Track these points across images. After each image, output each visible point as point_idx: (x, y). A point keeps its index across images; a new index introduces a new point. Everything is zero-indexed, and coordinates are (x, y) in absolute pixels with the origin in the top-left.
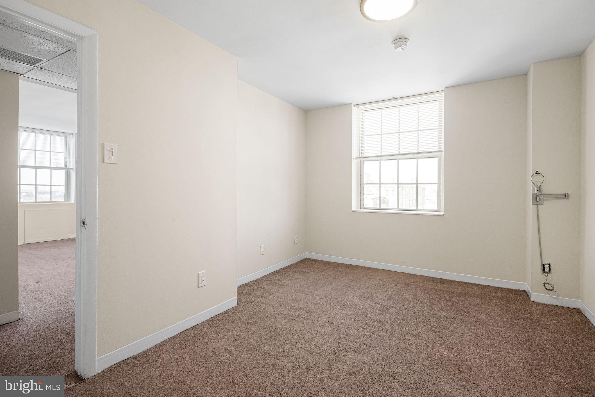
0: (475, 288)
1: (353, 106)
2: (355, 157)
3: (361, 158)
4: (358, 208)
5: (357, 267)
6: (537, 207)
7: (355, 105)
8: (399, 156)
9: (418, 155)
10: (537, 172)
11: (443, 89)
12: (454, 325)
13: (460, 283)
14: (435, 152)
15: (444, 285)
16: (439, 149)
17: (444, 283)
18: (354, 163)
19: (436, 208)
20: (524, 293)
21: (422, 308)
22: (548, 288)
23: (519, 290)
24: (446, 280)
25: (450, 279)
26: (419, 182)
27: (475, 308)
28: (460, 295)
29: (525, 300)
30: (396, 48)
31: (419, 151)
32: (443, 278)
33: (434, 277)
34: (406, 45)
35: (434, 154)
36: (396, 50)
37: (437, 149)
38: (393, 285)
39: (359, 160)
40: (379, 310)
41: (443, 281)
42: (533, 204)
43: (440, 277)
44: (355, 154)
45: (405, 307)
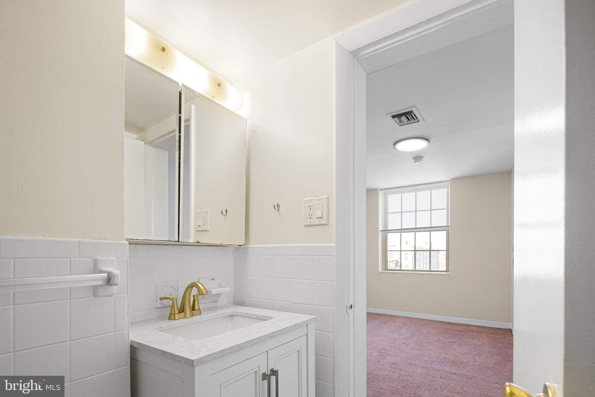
0: (473, 327)
1: (379, 190)
2: (380, 230)
3: (386, 230)
4: (383, 270)
5: (384, 315)
7: (381, 190)
8: (415, 230)
9: (431, 229)
11: (450, 180)
12: (455, 346)
13: (462, 325)
14: (444, 227)
15: (450, 326)
16: (447, 224)
17: (450, 325)
18: (380, 235)
19: (445, 270)
20: (509, 331)
21: (434, 337)
23: (506, 329)
24: (452, 323)
25: (455, 322)
26: (431, 249)
27: (471, 337)
28: (461, 331)
29: (508, 334)
30: (415, 162)
31: (432, 226)
32: (450, 322)
33: (443, 321)
34: (422, 161)
35: (443, 228)
36: (415, 163)
37: (446, 225)
38: (413, 326)
39: (384, 232)
40: (404, 338)
41: (450, 324)
43: (448, 321)
44: (381, 228)
45: (422, 337)
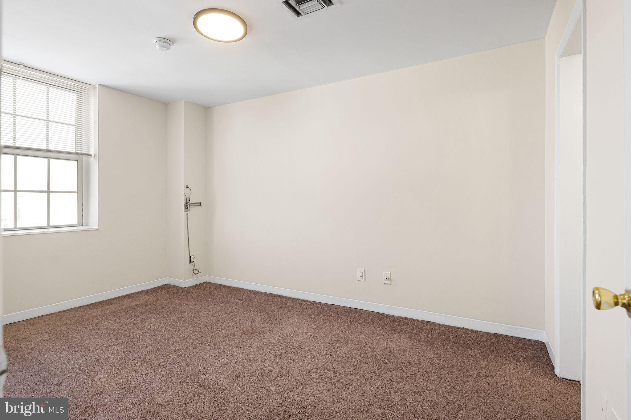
6: (187, 214)
10: (187, 186)
22: (195, 272)
26: (51, 190)
31: (51, 149)
42: (185, 211)
